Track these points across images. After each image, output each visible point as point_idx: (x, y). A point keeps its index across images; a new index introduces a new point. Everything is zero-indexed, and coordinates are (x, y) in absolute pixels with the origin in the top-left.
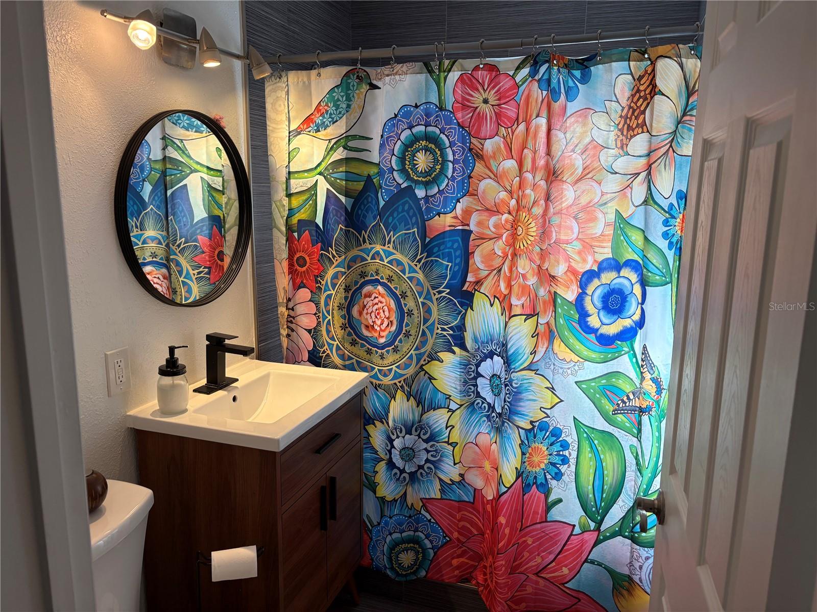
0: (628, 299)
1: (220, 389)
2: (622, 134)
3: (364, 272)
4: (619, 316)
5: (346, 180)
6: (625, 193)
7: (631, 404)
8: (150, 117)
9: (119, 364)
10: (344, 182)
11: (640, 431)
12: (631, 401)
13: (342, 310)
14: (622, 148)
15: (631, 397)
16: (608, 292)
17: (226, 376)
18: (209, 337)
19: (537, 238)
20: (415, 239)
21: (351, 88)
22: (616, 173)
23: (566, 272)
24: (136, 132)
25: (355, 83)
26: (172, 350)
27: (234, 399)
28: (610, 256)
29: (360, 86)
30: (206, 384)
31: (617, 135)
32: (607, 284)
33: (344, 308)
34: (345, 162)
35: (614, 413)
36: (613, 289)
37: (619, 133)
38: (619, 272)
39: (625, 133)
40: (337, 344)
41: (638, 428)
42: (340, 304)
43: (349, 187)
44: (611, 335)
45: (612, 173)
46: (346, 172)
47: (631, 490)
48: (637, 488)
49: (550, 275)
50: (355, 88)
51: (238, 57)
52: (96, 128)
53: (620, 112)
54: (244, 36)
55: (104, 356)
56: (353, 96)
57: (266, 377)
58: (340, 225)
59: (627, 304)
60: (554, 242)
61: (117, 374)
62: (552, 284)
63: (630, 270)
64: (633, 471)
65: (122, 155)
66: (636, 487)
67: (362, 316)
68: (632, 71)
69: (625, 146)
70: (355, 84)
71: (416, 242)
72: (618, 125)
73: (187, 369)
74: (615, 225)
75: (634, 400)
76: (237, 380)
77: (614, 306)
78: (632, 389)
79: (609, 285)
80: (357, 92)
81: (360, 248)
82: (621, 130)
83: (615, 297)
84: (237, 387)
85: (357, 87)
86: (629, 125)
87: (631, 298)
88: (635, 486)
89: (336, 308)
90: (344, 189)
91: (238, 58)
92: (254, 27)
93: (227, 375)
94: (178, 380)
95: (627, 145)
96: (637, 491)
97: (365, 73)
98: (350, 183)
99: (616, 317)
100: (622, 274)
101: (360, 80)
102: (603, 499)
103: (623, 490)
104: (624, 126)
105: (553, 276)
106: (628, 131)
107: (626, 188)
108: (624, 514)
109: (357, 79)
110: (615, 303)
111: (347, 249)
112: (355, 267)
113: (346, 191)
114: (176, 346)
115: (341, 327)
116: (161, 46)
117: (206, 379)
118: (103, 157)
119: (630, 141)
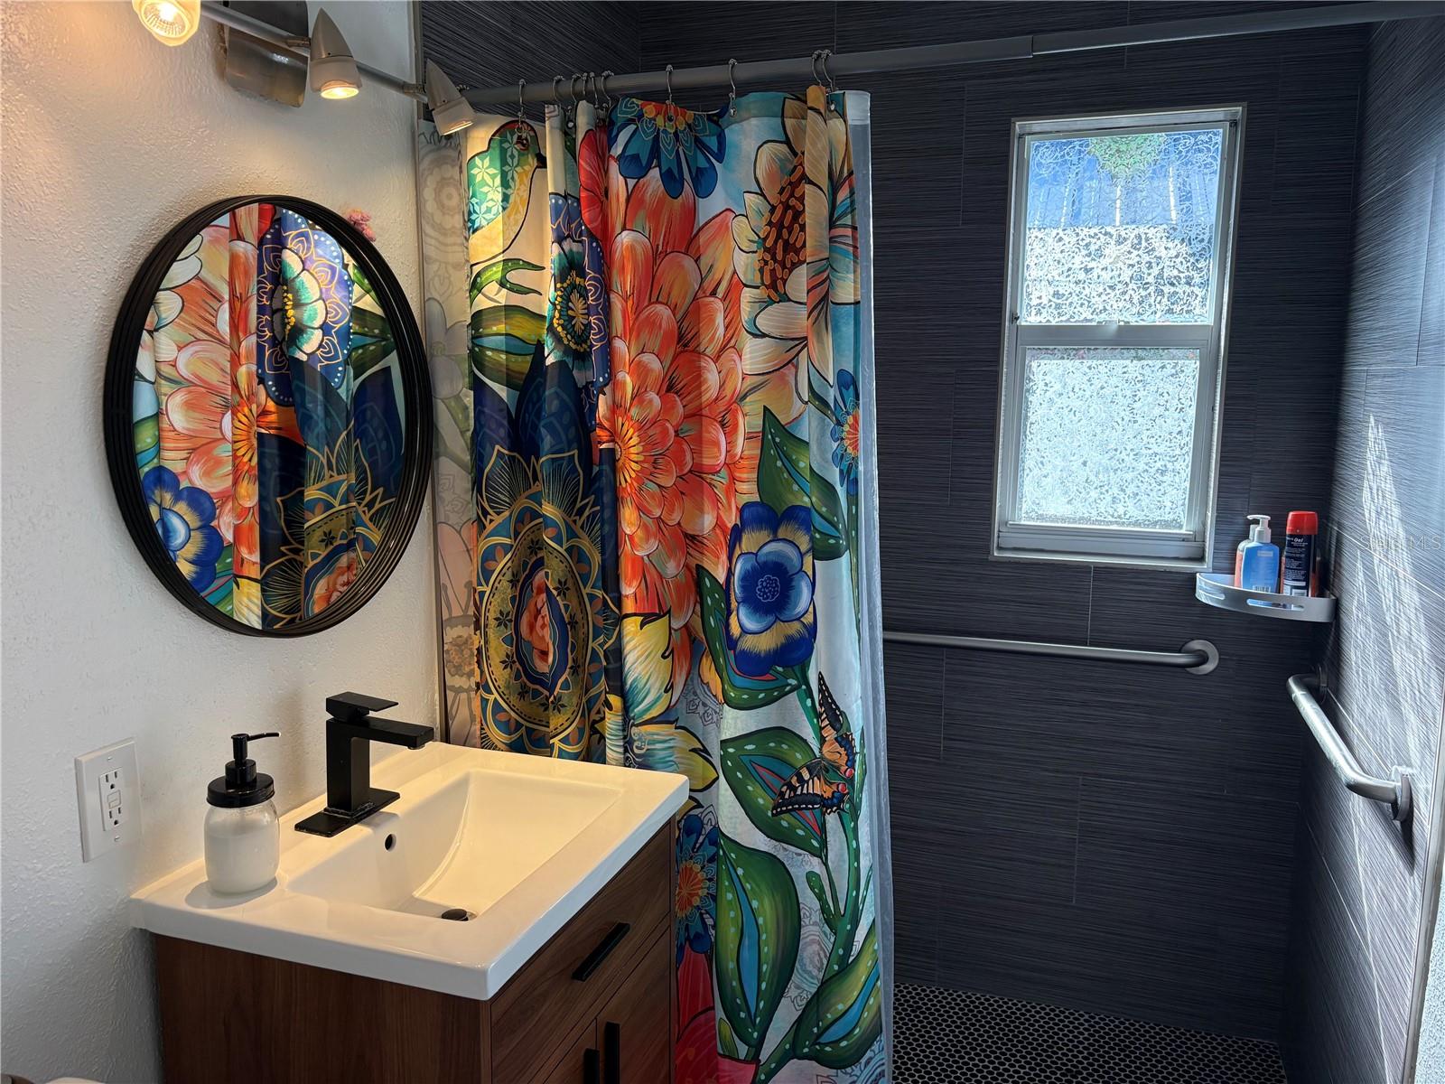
0: (794, 584)
1: (358, 820)
2: (774, 258)
3: (535, 540)
4: (777, 618)
5: (507, 352)
6: (784, 374)
7: (805, 791)
8: (196, 209)
9: (112, 780)
10: (504, 356)
11: (824, 843)
12: (806, 785)
13: (506, 627)
14: (773, 286)
15: (806, 775)
16: (753, 568)
17: (371, 786)
18: (332, 704)
19: (646, 465)
20: (574, 470)
21: (509, 160)
22: (764, 335)
23: (714, 528)
24: (161, 241)
25: (514, 150)
26: (240, 743)
27: (389, 843)
28: (756, 498)
29: (522, 158)
30: (325, 810)
31: (763, 259)
32: (752, 553)
33: (510, 621)
34: (503, 313)
35: (774, 812)
36: (765, 563)
37: (768, 257)
38: (775, 532)
39: (779, 257)
40: (495, 699)
41: (821, 837)
42: (501, 613)
43: (512, 366)
44: (762, 655)
45: (755, 336)
46: (507, 335)
47: (812, 962)
48: (826, 956)
49: (686, 535)
50: (516, 160)
51: (401, 86)
52: (57, 230)
53: (767, 215)
54: (416, 47)
55: (72, 765)
56: (513, 178)
57: (461, 786)
58: (497, 447)
59: (793, 593)
60: (690, 471)
61: (105, 806)
62: (691, 550)
63: (797, 526)
64: (815, 924)
65: (124, 292)
66: (822, 955)
67: (534, 633)
68: (790, 136)
69: (779, 283)
70: (516, 153)
71: (576, 475)
72: (765, 239)
73: (276, 786)
74: (763, 439)
75: (811, 782)
76: (395, 796)
77: (768, 598)
78: (807, 760)
79: (756, 554)
80: (519, 169)
81: (530, 492)
82: (771, 251)
83: (769, 578)
84: (394, 815)
85: (519, 161)
86: (786, 243)
87: (800, 581)
88: (821, 952)
89: (492, 623)
90: (505, 370)
91: (403, 88)
92: (440, 29)
93: (374, 784)
94: (256, 813)
95: (785, 282)
96: (825, 962)
97: (532, 133)
98: (513, 358)
99: (771, 618)
100: (781, 534)
101: (524, 145)
102: (761, 994)
103: (797, 964)
104: (776, 242)
105: (691, 535)
106: (785, 251)
107: (784, 366)
108: (800, 1012)
109: (517, 143)
110: (770, 591)
111: (513, 497)
112: (524, 531)
113: (508, 375)
114: (251, 734)
115: (503, 662)
116: (225, 51)
117: (324, 797)
118: (75, 296)
119: (790, 272)
